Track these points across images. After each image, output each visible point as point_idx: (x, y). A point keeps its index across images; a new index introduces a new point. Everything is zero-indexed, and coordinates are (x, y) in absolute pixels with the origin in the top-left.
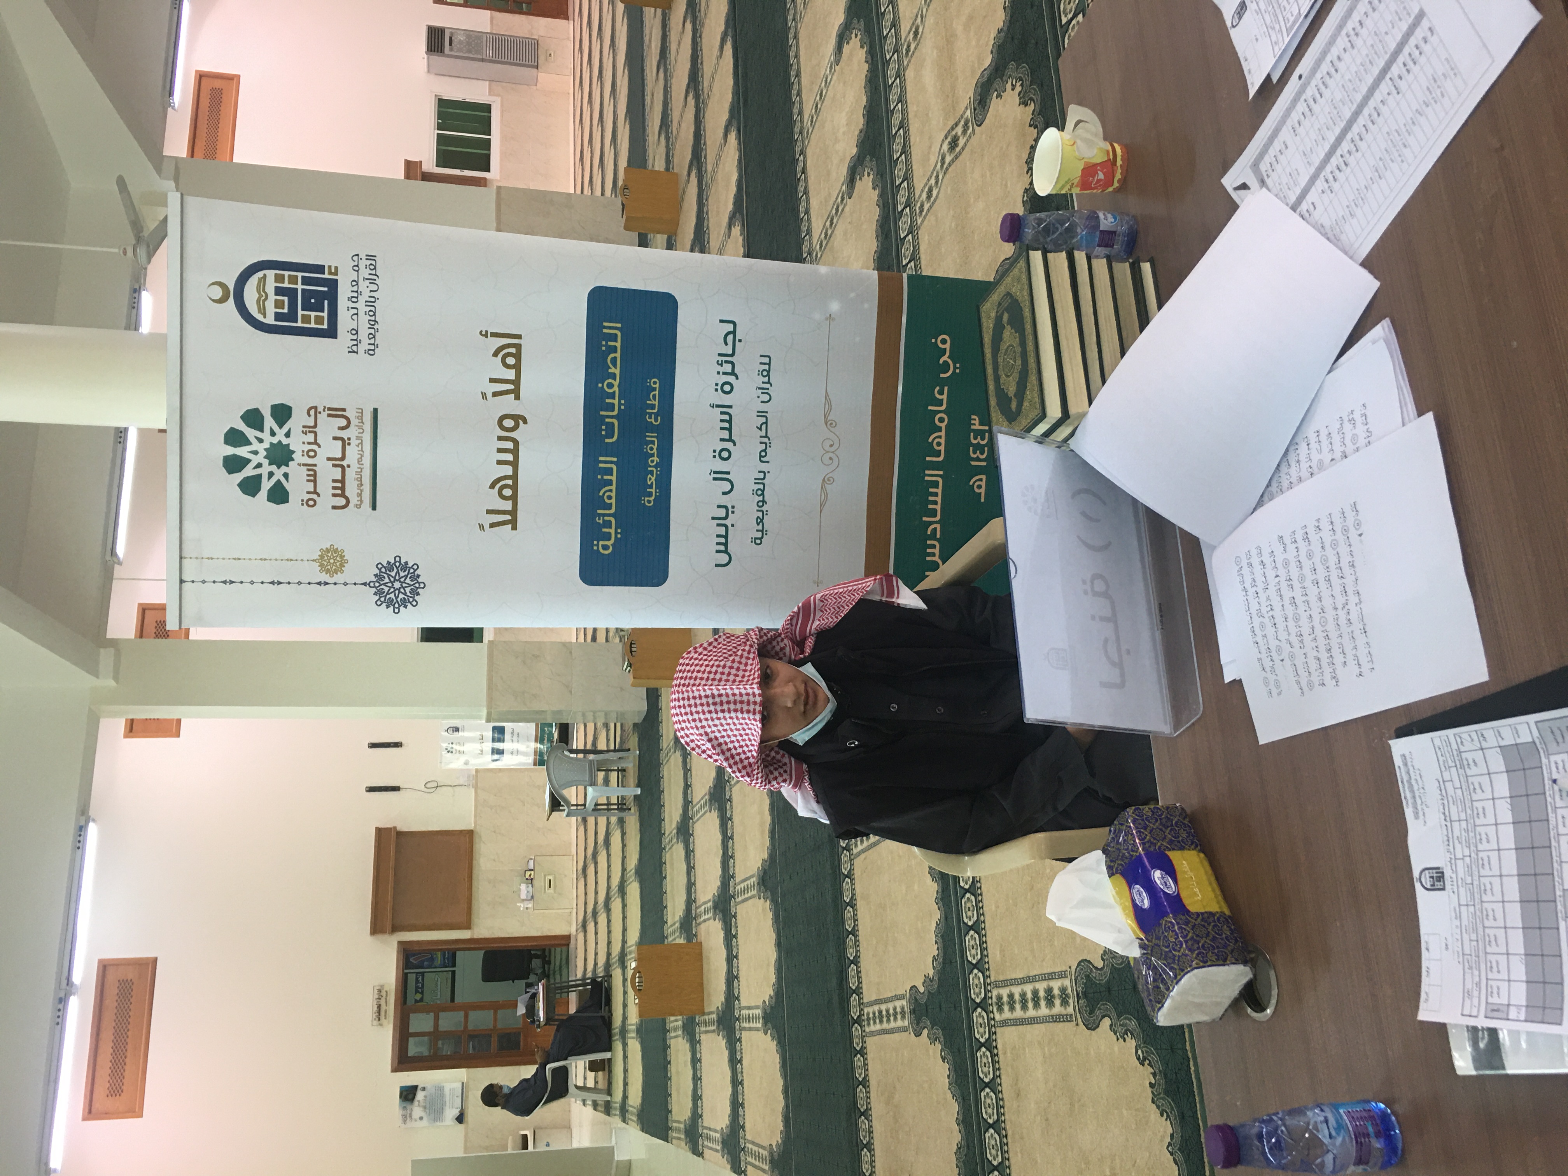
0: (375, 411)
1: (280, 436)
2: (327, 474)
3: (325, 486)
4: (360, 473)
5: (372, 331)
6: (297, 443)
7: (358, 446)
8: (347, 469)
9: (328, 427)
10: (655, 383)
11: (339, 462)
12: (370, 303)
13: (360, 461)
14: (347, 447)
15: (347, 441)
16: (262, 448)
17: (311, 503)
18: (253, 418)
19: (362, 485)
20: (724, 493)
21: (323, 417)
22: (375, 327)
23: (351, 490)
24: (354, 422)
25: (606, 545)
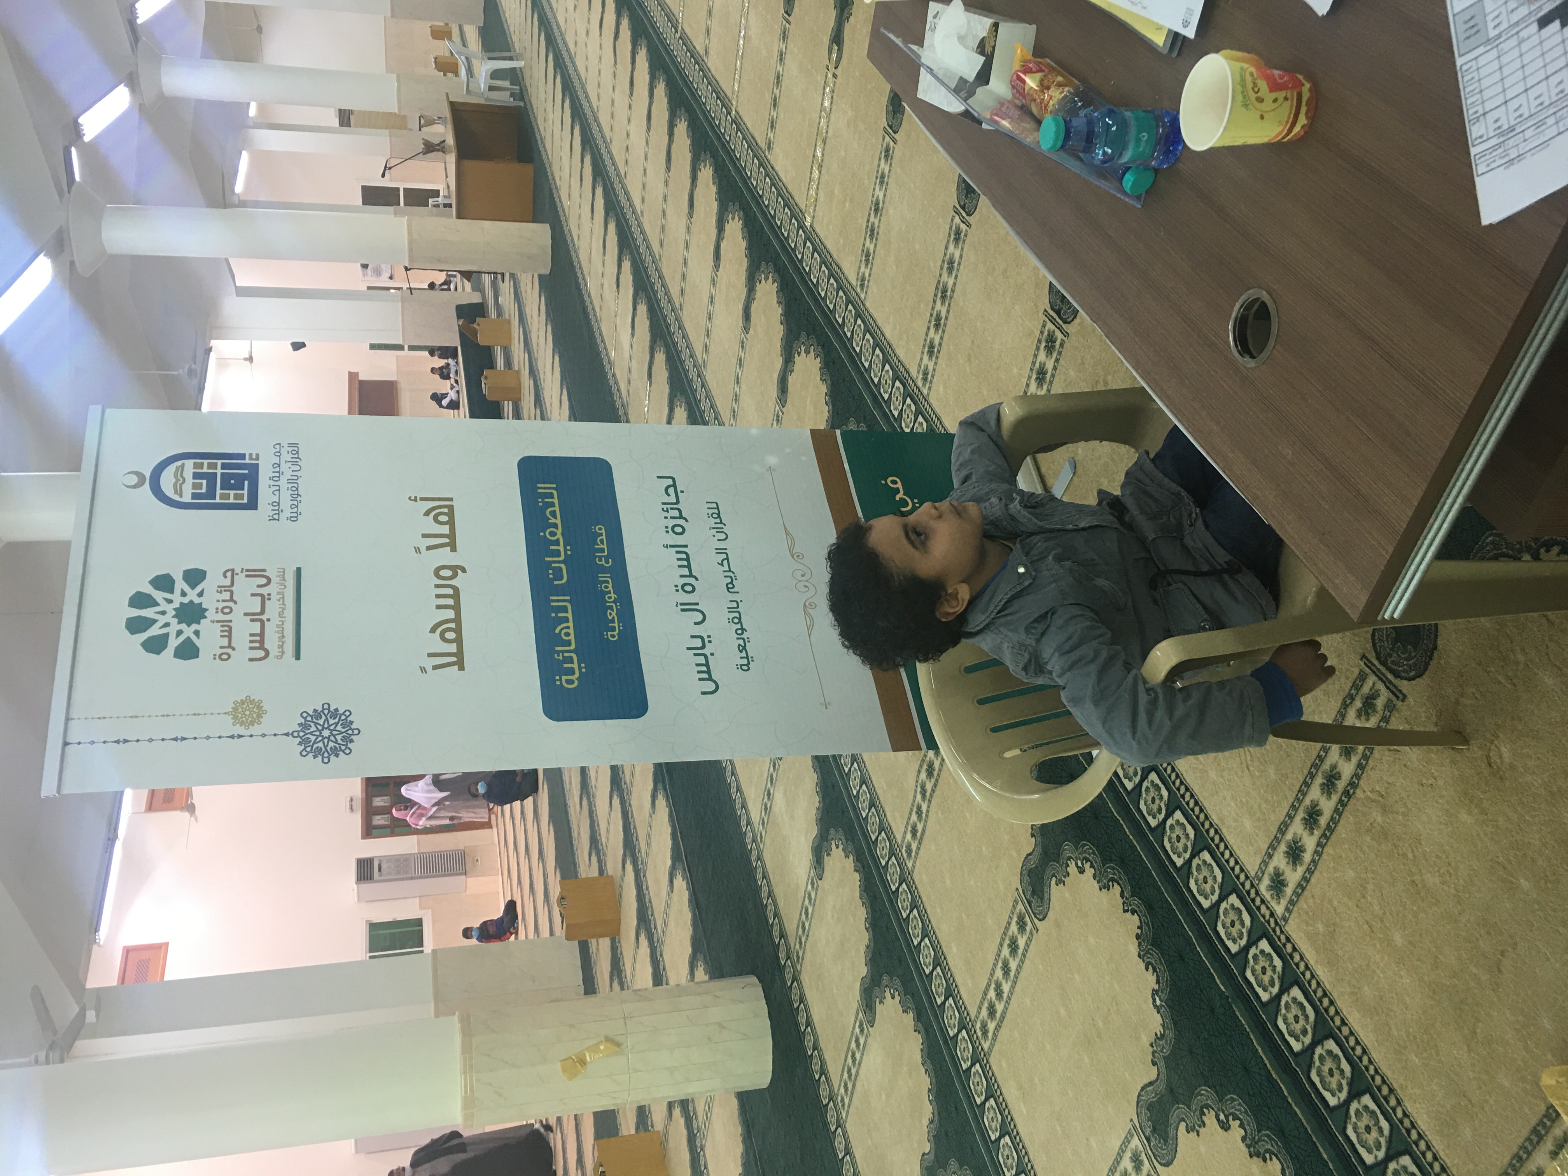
0: (299, 570)
1: (192, 595)
2: (244, 629)
3: (241, 639)
4: (281, 626)
5: (295, 503)
6: (211, 601)
7: (279, 600)
8: (267, 623)
10: (601, 529)
11: (258, 617)
12: (294, 481)
13: (281, 615)
14: (267, 602)
15: (267, 597)
16: (170, 609)
17: (224, 657)
18: (164, 583)
19: (283, 637)
20: (696, 623)
21: (240, 579)
22: (299, 499)
23: (271, 642)
24: (274, 580)
25: (571, 681)
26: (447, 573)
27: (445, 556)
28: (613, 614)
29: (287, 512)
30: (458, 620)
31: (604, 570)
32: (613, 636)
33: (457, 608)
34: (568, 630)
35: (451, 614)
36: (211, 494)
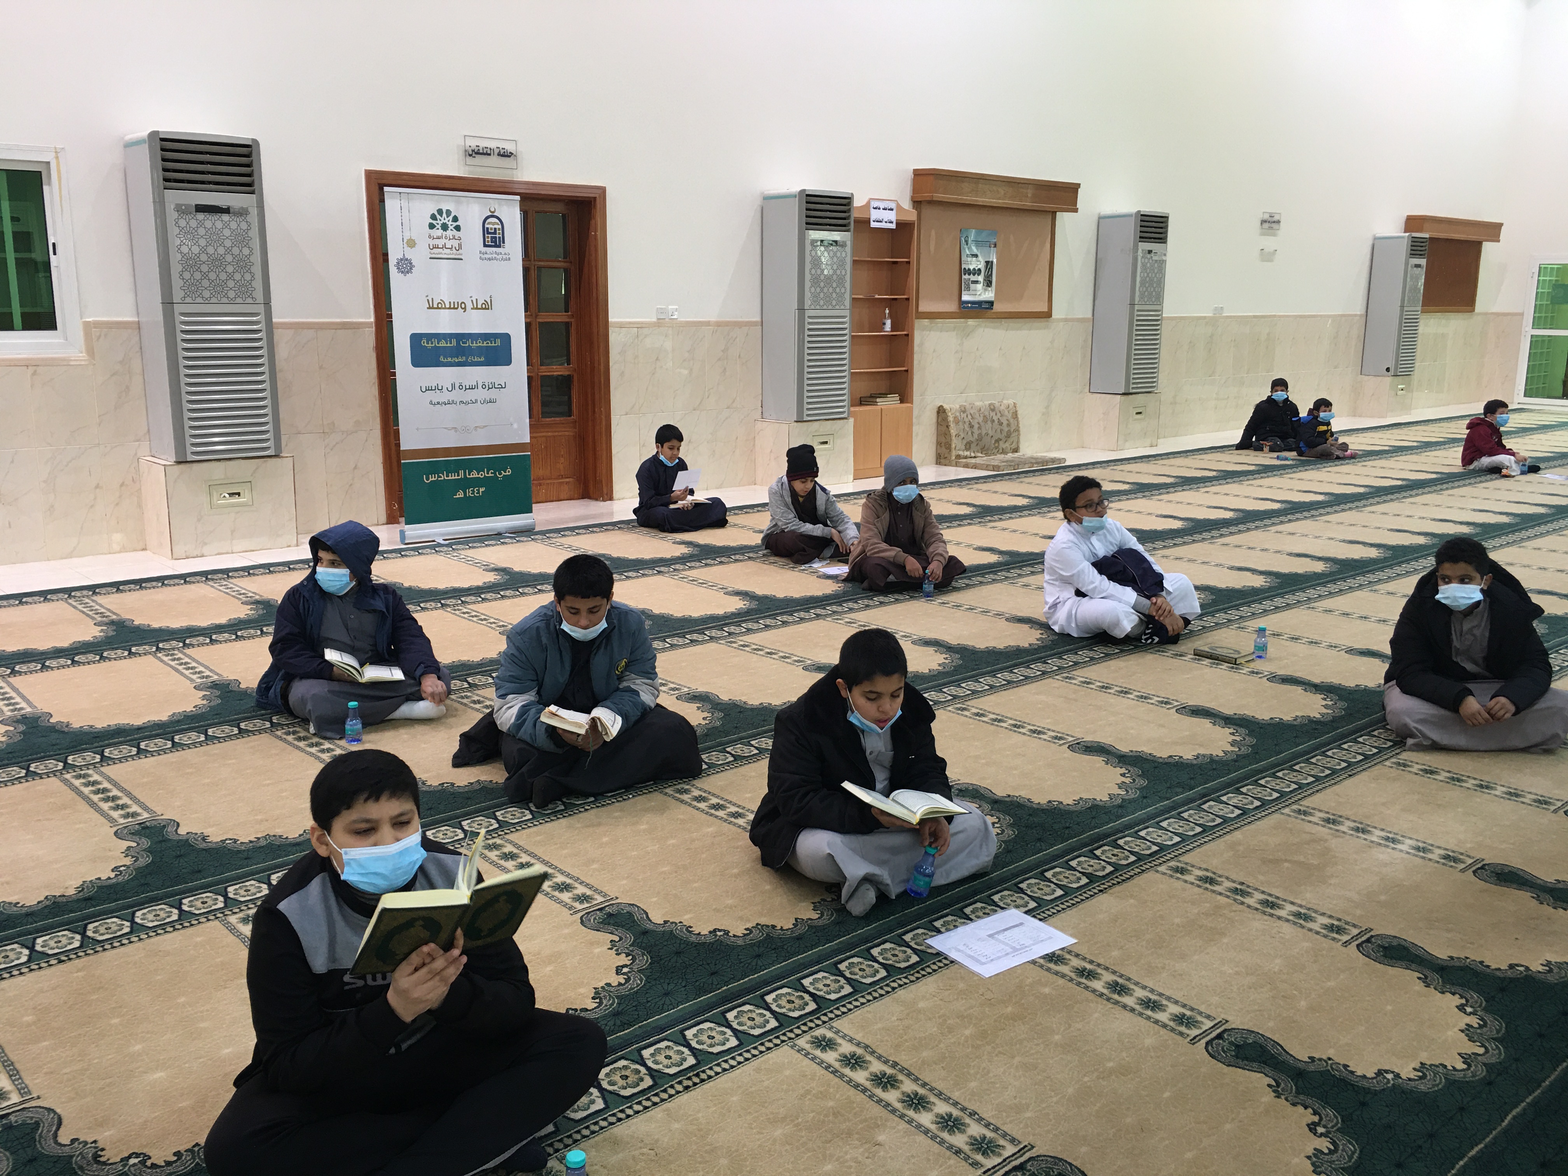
0: (462, 259)
1: (451, 227)
2: (440, 243)
3: (436, 242)
4: (441, 254)
6: (449, 233)
7: (450, 253)
8: (442, 249)
9: (455, 243)
10: (482, 359)
11: (444, 247)
12: (493, 258)
13: (445, 254)
14: (450, 250)
15: (452, 250)
16: (446, 221)
17: (430, 237)
18: (455, 219)
19: (437, 254)
20: (447, 388)
21: (458, 242)
22: (488, 260)
23: (435, 250)
24: (458, 252)
25: (424, 343)
26: (463, 306)
27: (469, 306)
28: (449, 359)
29: (483, 256)
30: (445, 308)
31: (467, 359)
32: (442, 359)
33: (450, 308)
34: (443, 344)
35: (448, 306)
36: (489, 233)
